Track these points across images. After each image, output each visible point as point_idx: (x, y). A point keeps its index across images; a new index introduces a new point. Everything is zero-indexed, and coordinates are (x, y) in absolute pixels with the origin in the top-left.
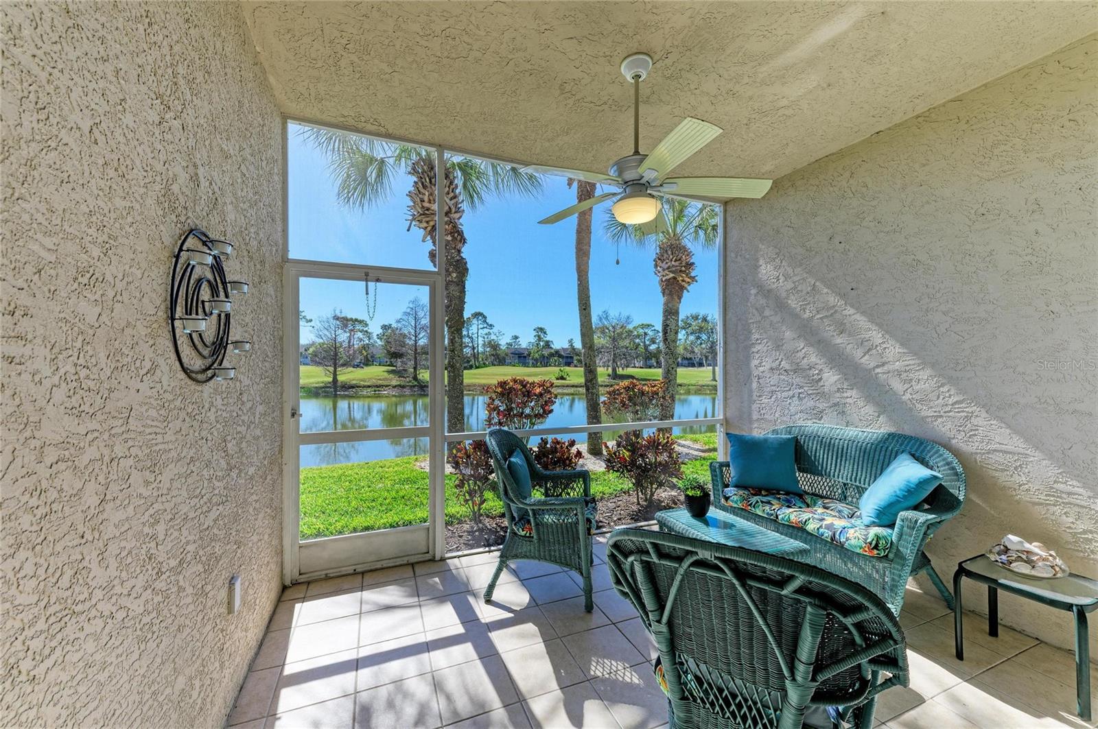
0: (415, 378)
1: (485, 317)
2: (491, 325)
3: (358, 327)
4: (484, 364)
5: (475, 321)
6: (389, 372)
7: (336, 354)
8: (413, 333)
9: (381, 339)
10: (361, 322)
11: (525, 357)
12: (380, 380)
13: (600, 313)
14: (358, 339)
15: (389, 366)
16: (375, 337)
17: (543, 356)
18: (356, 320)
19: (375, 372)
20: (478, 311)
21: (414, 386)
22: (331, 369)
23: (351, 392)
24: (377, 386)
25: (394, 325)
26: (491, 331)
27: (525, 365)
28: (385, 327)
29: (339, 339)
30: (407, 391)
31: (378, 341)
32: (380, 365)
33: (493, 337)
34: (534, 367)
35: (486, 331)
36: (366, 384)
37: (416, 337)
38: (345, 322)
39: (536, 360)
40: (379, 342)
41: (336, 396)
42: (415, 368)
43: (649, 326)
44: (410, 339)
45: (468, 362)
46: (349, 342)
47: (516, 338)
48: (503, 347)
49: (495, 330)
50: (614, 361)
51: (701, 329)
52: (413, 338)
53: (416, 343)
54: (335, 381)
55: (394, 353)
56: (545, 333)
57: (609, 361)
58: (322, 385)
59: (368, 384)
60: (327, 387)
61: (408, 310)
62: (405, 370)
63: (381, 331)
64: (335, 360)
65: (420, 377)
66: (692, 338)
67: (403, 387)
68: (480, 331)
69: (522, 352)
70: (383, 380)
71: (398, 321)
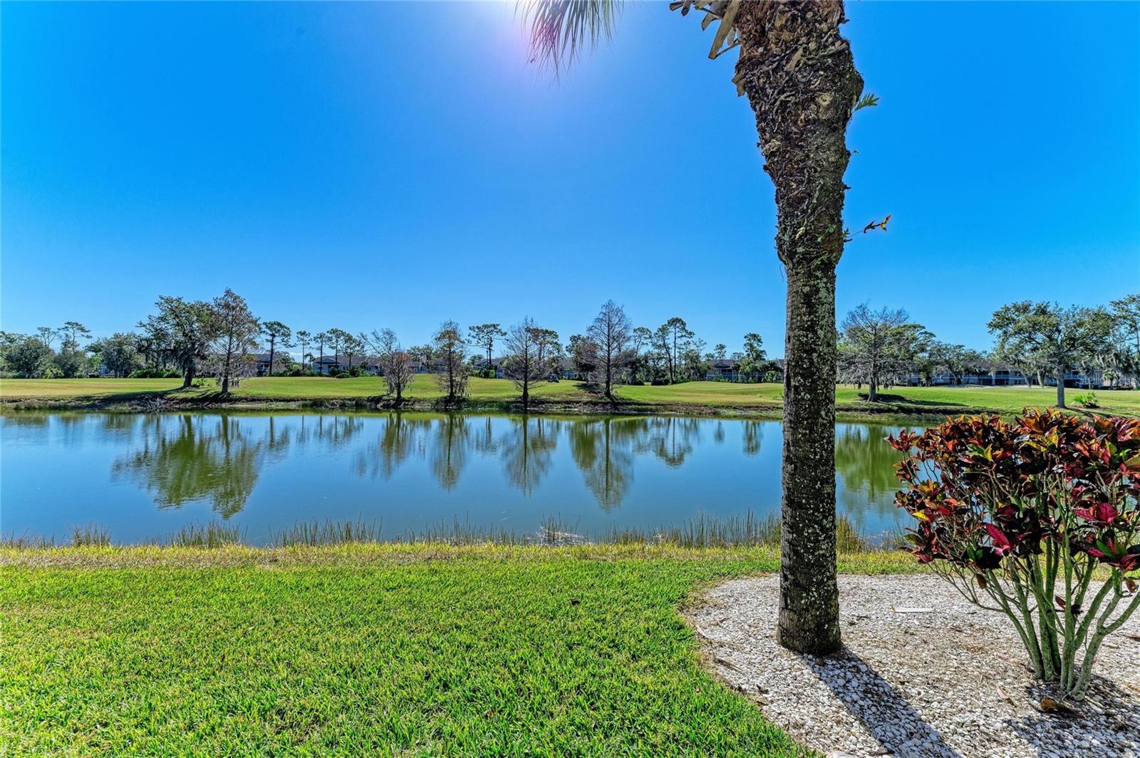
0: (608, 394)
1: (683, 324)
2: (691, 333)
3: (549, 339)
4: (682, 378)
5: (672, 329)
6: (578, 386)
7: (527, 367)
8: (606, 341)
9: (570, 351)
10: (551, 333)
11: (730, 371)
12: (570, 395)
13: (853, 310)
14: (548, 353)
15: (577, 380)
16: (564, 349)
17: (755, 369)
18: (547, 331)
19: (566, 387)
20: (675, 317)
21: (607, 403)
22: (522, 382)
23: (541, 408)
24: (568, 402)
25: (584, 334)
26: (690, 340)
27: (731, 380)
28: (574, 339)
29: (530, 352)
30: (599, 409)
31: (567, 353)
32: (569, 379)
33: (692, 347)
34: (743, 382)
35: (685, 340)
36: (556, 399)
37: (609, 346)
38: (536, 334)
39: (747, 374)
40: (569, 355)
41: (526, 412)
42: (608, 383)
43: (915, 327)
44: (602, 349)
45: (663, 376)
46: (540, 354)
47: (722, 347)
48: (703, 360)
49: (695, 339)
50: (875, 374)
51: (1035, 326)
52: (605, 348)
53: (609, 354)
54: (526, 394)
55: (586, 365)
56: (759, 341)
57: (865, 376)
58: (513, 399)
59: (559, 399)
60: (519, 402)
61: (601, 316)
62: (597, 385)
63: (570, 343)
64: (526, 372)
65: (613, 393)
66: (1014, 340)
67: (595, 404)
68: (679, 341)
69: (727, 364)
70: (574, 395)
71: (590, 329)
